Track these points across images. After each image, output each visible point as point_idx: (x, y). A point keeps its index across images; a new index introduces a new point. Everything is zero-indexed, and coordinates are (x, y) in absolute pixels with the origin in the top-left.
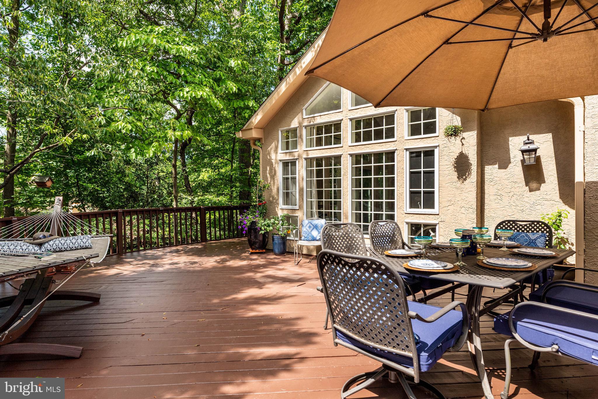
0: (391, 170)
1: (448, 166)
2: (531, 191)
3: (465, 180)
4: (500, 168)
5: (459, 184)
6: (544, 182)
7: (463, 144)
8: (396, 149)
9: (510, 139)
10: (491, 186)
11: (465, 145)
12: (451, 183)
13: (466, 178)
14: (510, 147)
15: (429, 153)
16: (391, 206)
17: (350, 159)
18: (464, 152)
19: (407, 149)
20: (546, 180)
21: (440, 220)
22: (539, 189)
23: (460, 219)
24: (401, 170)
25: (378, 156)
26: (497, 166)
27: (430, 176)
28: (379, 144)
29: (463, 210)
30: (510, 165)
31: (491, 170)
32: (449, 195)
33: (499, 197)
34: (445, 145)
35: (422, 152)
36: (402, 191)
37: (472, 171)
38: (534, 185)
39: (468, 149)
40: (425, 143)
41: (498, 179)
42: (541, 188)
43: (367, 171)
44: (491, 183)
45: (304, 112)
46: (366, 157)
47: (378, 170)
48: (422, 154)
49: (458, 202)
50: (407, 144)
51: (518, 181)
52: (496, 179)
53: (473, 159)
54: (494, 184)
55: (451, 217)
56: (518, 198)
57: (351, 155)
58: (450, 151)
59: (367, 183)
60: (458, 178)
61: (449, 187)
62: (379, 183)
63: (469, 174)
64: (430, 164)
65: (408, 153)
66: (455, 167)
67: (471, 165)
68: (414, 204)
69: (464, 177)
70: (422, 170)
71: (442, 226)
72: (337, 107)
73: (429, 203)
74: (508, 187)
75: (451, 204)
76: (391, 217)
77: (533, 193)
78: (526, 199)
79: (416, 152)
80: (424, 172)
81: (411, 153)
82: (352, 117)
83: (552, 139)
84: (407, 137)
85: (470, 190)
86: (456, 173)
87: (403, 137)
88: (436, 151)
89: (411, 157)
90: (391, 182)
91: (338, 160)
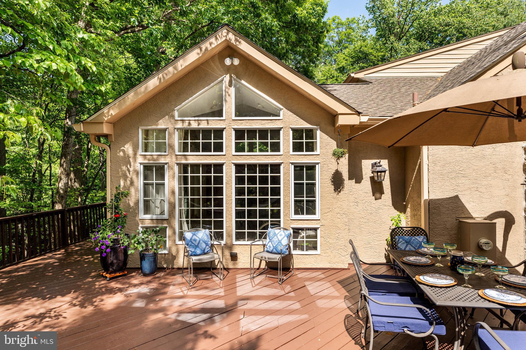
0: (276, 180)
1: (328, 180)
2: (376, 199)
3: (340, 192)
4: (356, 182)
5: (335, 195)
6: (384, 193)
7: (338, 164)
8: (282, 163)
9: (363, 161)
10: (351, 196)
11: (340, 164)
12: (330, 194)
13: (340, 190)
14: (363, 167)
15: (311, 168)
16: (276, 214)
17: (233, 168)
18: (339, 170)
19: (292, 163)
20: (385, 191)
21: (321, 224)
22: (381, 199)
23: (336, 223)
24: (287, 181)
25: (264, 167)
26: (354, 180)
27: (312, 187)
28: (265, 156)
29: (338, 215)
30: (362, 181)
32: (328, 204)
33: (356, 204)
34: (325, 163)
35: (305, 167)
36: (288, 200)
37: (345, 185)
38: (378, 195)
39: (342, 167)
40: (308, 160)
41: (356, 190)
42: (382, 198)
43: (252, 181)
44: (351, 193)
45: (176, 112)
47: (264, 180)
48: (305, 169)
49: (335, 209)
50: (292, 158)
51: (368, 191)
52: (353, 190)
53: (346, 176)
54: (352, 194)
55: (329, 221)
56: (368, 204)
57: (235, 164)
58: (329, 168)
59: (252, 191)
60: (334, 190)
61: (328, 197)
62: (264, 192)
63: (342, 188)
64: (312, 177)
65: (293, 166)
66: (332, 181)
67: (344, 180)
68: (299, 210)
69: (339, 190)
70: (305, 182)
71: (322, 229)
72: (219, 113)
73: (311, 209)
74: (362, 196)
75: (329, 211)
77: (376, 201)
78: (373, 205)
79: (300, 166)
80: (307, 184)
81: (295, 167)
82: (236, 127)
83: (387, 164)
84: (292, 153)
85: (343, 199)
86: (333, 186)
87: (289, 152)
88: (318, 167)
89: (295, 171)
90: (276, 192)
91: (219, 168)
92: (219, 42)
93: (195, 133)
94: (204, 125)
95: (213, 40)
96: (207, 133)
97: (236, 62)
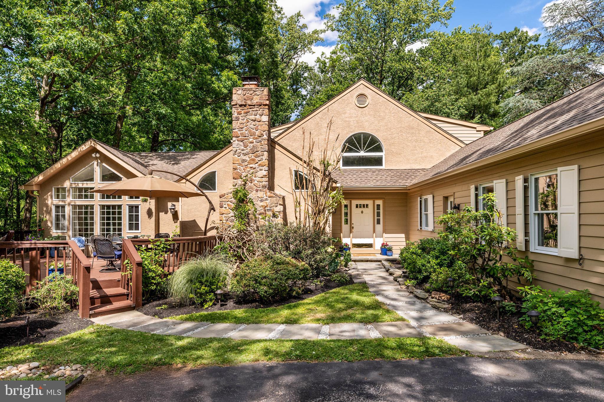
0: (120, 213)
1: (144, 213)
2: (175, 223)
5: (148, 220)
8: (123, 204)
9: (168, 203)
11: (150, 205)
12: (145, 219)
14: (168, 206)
15: (137, 207)
16: (120, 230)
17: (99, 207)
18: (150, 208)
24: (125, 213)
25: (114, 207)
26: (163, 213)
27: (137, 216)
28: (115, 201)
29: (150, 230)
30: (167, 213)
31: (162, 215)
32: (145, 225)
33: (164, 225)
34: (143, 204)
36: (125, 223)
37: (154, 215)
38: (176, 221)
39: (152, 207)
40: (135, 203)
41: (165, 218)
43: (108, 213)
44: (162, 220)
45: (71, 179)
46: (108, 207)
47: (114, 213)
48: (134, 207)
49: (148, 228)
50: (127, 202)
51: (171, 219)
52: (163, 218)
53: (154, 210)
55: (146, 233)
56: (171, 226)
57: (100, 205)
58: (145, 207)
59: (108, 219)
61: (144, 221)
62: (114, 219)
63: (152, 216)
64: (137, 211)
65: (128, 206)
66: (147, 213)
67: (153, 212)
68: (131, 228)
69: (150, 217)
72: (92, 180)
73: (137, 228)
74: (168, 221)
75: (146, 229)
76: (120, 235)
78: (173, 226)
79: (131, 206)
80: (135, 215)
82: (100, 187)
85: (152, 222)
86: (147, 216)
87: (126, 199)
88: (140, 206)
89: (129, 208)
90: (120, 219)
91: (92, 207)
92: (87, 147)
93: (80, 189)
94: (85, 186)
95: (83, 146)
96: (86, 190)
97: (98, 155)
